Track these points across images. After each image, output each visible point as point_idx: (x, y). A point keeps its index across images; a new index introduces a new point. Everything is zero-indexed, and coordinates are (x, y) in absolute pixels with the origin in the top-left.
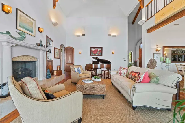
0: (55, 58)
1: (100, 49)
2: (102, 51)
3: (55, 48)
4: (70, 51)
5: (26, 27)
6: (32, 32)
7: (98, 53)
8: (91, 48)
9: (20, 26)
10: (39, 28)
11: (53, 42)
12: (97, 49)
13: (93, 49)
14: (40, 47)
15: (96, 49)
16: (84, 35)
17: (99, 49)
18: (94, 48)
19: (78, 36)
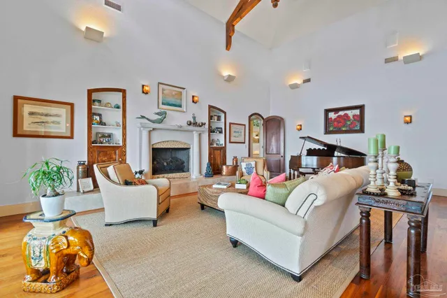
0: (230, 142)
1: (357, 112)
2: (361, 118)
3: (230, 124)
4: (273, 124)
5: (171, 103)
6: (180, 106)
7: (349, 123)
8: (327, 111)
9: (163, 104)
10: (193, 97)
11: (225, 113)
12: (346, 112)
13: (332, 115)
14: (191, 128)
15: (341, 113)
16: (308, 80)
17: (350, 113)
18: (336, 110)
19: (295, 87)
